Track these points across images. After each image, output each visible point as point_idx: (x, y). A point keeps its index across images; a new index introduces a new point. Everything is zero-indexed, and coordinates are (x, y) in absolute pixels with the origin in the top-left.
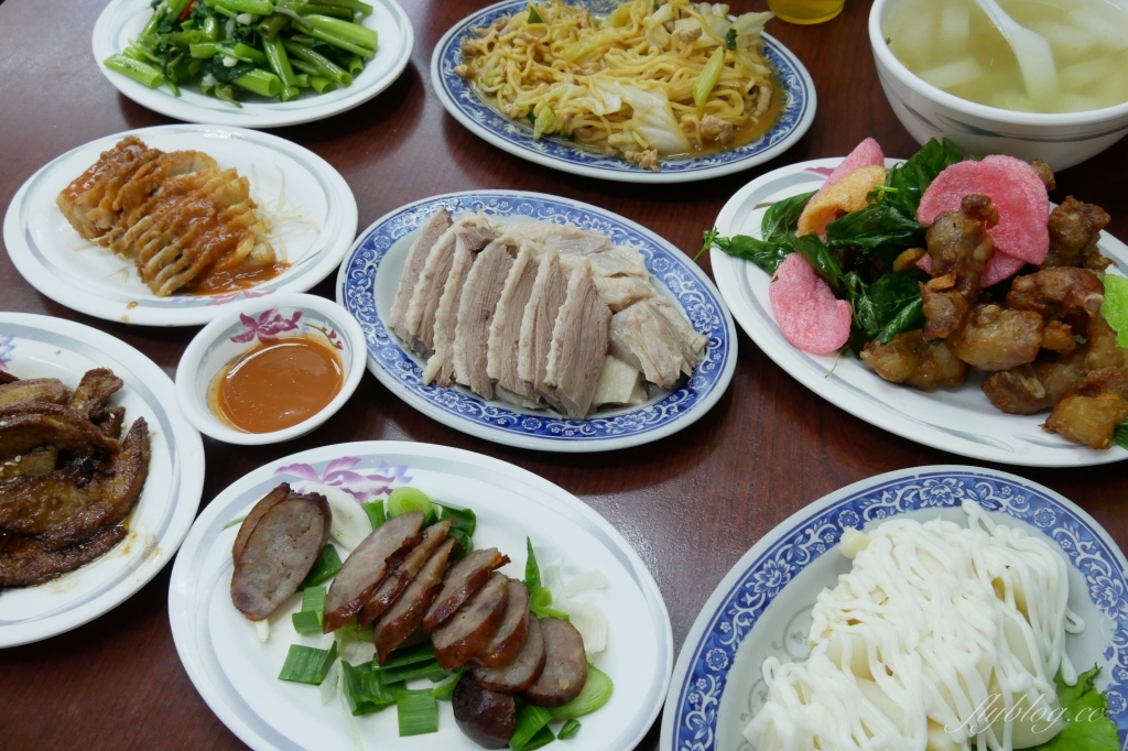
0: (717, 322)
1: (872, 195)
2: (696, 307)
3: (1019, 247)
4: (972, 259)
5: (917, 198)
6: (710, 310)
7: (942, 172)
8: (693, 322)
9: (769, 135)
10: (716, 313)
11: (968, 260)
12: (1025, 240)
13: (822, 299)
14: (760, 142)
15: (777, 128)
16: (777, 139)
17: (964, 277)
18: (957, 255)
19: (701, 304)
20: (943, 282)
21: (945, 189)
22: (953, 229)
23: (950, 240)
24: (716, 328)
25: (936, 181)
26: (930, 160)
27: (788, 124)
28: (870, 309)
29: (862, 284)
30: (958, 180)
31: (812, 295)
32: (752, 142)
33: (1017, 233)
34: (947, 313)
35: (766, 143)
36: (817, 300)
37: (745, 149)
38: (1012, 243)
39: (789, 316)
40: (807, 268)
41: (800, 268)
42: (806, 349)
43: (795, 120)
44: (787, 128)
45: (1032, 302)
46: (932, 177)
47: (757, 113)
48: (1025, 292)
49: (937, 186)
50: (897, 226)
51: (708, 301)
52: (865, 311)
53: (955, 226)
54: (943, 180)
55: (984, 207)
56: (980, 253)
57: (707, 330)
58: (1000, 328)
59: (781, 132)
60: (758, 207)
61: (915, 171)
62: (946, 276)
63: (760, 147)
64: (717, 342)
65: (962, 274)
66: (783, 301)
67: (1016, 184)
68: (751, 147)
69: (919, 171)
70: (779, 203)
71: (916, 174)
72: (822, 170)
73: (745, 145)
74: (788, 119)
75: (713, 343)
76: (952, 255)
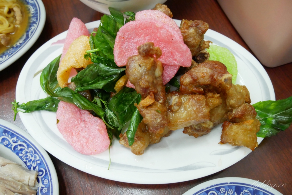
0: (38, 158)
1: (87, 56)
2: (23, 152)
3: (176, 60)
4: (156, 78)
5: (111, 50)
6: (31, 151)
7: (118, 33)
8: (25, 163)
9: (28, 32)
10: (35, 153)
11: (155, 81)
12: (178, 56)
13: (87, 120)
14: (24, 37)
15: (30, 26)
16: (32, 33)
17: (157, 92)
18: (148, 82)
19: (26, 150)
20: (148, 101)
21: (124, 42)
22: (139, 68)
23: (141, 75)
24: (39, 162)
25: (117, 39)
26: (109, 28)
27: (34, 23)
28: (114, 117)
29: (103, 102)
30: (129, 35)
31: (81, 119)
32: (21, 38)
33: (172, 53)
34: (159, 120)
35: (27, 37)
36: (84, 121)
37: (18, 44)
38: (171, 59)
39: (75, 138)
40: (72, 107)
41: (68, 108)
42: (91, 154)
43: (37, 19)
44: (35, 25)
45: (195, 89)
46: (114, 37)
47: (18, 22)
48: (189, 84)
49: (119, 42)
50: (108, 74)
51: (28, 146)
52: (111, 118)
53: (140, 66)
54: (120, 37)
55: (152, 50)
56: (158, 72)
57: (35, 166)
58: (185, 109)
59: (33, 28)
60: (35, 75)
61: (103, 37)
62: (148, 97)
63: (25, 40)
64: (42, 171)
65: (156, 91)
66: (67, 130)
67: (162, 28)
68: (21, 41)
69: (105, 36)
70: (45, 69)
71: (105, 38)
72: (59, 42)
73: (18, 41)
74: (34, 20)
75: (41, 173)
76: (146, 84)
